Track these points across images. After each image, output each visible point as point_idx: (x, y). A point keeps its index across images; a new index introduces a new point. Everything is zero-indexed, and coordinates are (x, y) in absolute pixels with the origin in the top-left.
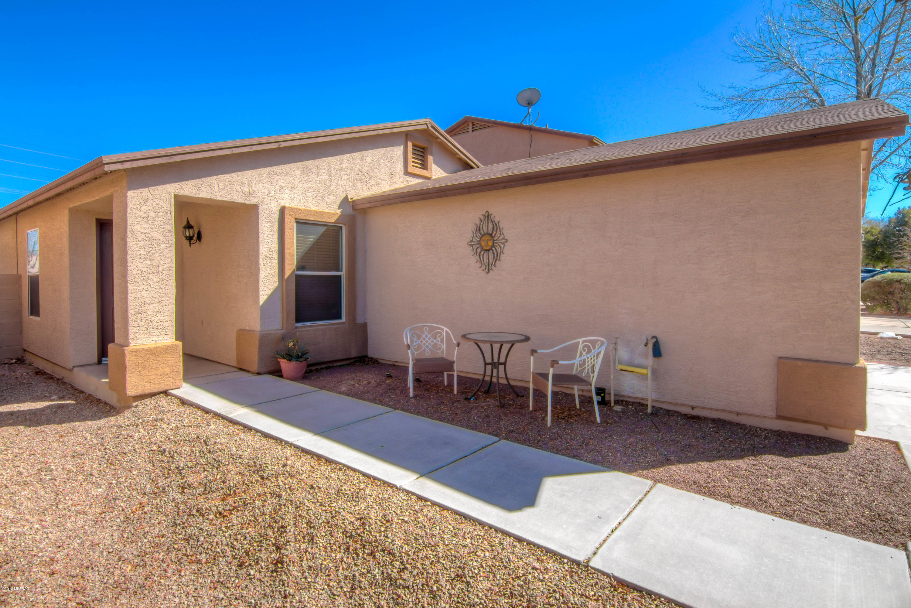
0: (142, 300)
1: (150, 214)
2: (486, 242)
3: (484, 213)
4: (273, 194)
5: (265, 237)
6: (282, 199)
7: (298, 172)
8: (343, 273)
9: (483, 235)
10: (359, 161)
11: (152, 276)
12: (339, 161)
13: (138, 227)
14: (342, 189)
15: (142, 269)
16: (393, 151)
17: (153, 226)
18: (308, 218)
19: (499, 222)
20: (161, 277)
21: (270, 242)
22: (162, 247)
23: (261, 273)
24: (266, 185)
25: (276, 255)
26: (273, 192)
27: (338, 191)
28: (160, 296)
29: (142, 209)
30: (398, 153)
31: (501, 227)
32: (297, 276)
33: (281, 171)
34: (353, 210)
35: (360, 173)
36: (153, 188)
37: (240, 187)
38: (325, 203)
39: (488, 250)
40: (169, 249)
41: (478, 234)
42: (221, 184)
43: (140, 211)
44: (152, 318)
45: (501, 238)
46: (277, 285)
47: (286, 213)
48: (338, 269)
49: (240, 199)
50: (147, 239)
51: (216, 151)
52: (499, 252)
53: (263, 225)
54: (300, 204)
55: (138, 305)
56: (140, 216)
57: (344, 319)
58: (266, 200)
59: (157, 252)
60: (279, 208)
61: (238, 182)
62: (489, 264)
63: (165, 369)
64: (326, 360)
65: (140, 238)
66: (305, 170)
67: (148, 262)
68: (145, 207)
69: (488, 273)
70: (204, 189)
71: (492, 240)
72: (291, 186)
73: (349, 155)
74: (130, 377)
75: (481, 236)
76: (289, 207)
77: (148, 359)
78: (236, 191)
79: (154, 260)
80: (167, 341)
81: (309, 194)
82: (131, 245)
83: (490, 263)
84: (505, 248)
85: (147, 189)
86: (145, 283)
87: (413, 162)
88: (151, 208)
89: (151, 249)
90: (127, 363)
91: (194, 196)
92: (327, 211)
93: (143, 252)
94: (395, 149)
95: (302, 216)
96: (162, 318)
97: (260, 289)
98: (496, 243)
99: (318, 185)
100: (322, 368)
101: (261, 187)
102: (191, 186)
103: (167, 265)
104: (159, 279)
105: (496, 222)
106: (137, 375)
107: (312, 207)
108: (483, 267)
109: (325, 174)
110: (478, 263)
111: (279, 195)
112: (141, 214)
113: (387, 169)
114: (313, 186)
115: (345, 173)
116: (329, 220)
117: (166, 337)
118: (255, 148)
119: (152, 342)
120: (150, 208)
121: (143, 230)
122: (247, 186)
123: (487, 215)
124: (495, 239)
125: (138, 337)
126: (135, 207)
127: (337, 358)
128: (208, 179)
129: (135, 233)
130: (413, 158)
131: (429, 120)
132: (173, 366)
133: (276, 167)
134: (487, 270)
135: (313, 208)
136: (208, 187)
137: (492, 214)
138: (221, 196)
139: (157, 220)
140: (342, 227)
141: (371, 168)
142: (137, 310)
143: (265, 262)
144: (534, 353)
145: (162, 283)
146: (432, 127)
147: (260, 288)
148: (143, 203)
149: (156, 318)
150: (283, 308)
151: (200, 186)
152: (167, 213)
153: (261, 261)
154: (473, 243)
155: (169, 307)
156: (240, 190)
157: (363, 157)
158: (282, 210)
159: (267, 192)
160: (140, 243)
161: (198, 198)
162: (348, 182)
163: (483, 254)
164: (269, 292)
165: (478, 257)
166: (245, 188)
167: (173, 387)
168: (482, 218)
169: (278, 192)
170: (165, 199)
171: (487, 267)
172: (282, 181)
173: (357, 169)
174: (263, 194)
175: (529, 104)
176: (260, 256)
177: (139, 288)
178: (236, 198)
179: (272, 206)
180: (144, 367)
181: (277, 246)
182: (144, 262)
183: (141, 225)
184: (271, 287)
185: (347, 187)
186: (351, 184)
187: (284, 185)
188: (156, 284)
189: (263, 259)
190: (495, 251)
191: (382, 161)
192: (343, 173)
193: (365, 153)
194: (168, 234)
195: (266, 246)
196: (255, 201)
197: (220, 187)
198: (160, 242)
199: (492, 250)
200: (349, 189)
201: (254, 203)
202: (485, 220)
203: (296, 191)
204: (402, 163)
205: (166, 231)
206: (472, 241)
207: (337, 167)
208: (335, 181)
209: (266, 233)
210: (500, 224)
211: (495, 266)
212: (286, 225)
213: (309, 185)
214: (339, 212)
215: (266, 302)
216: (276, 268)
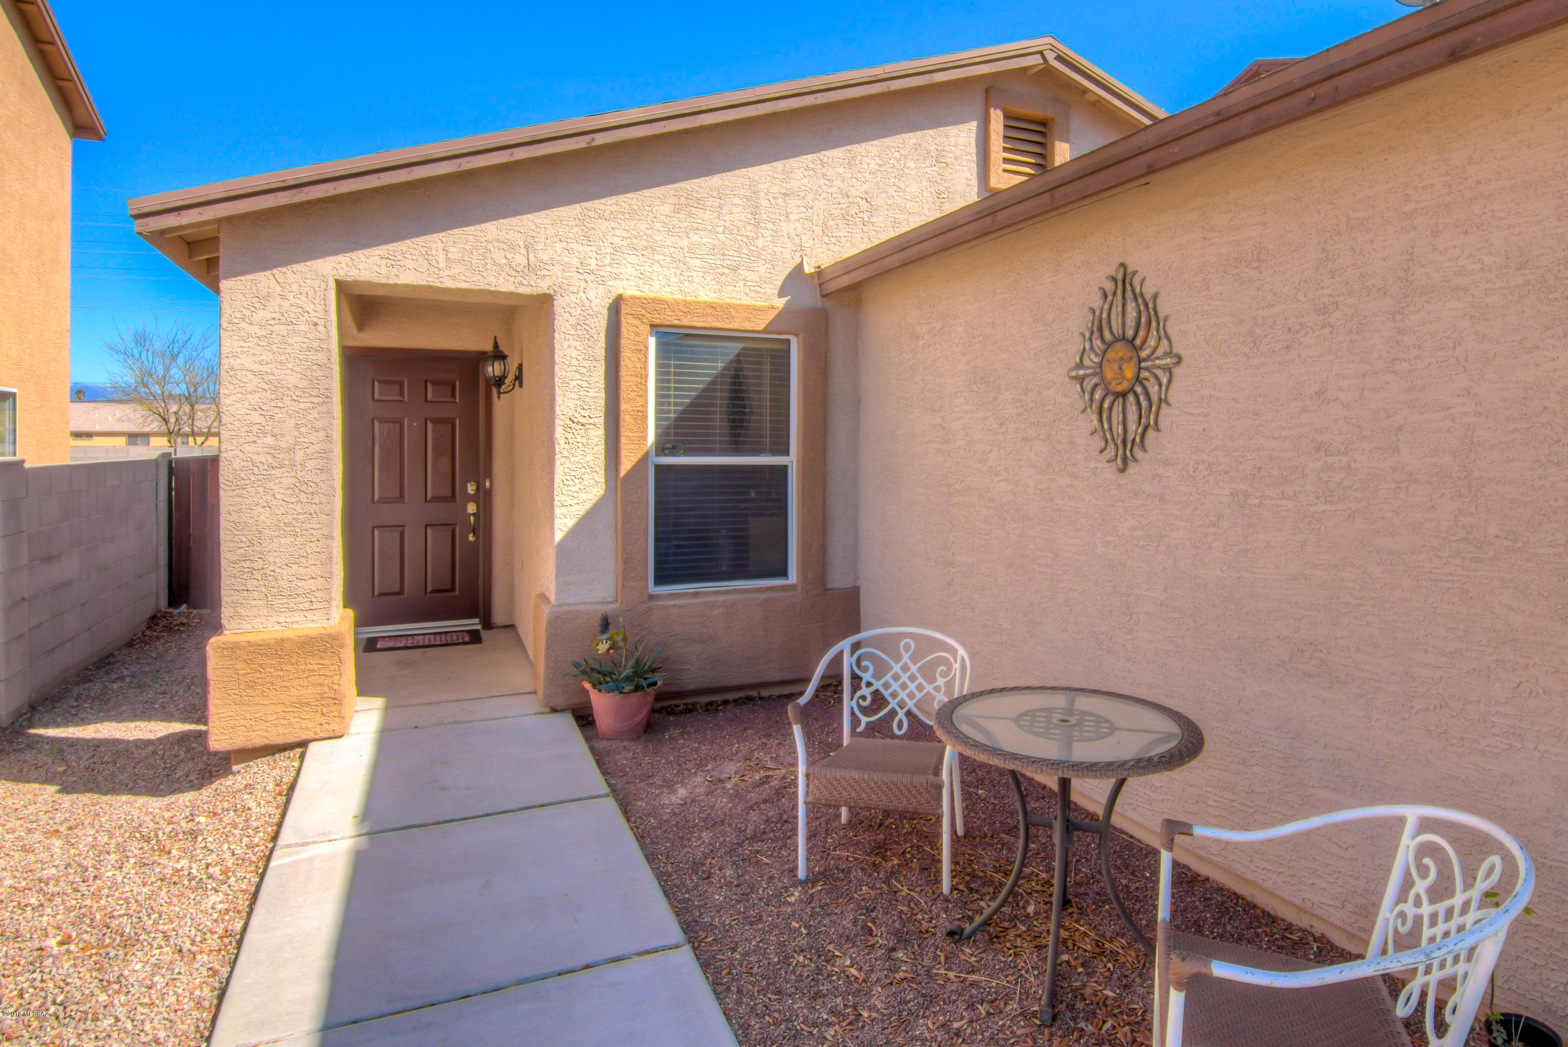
0: (254, 528)
1: (276, 328)
2: (1115, 366)
3: (1111, 271)
4: (593, 267)
5: (570, 374)
6: (617, 277)
7: (666, 209)
8: (792, 460)
9: (1109, 345)
10: (841, 170)
11: (278, 472)
12: (783, 172)
13: (247, 362)
14: (789, 245)
15: (255, 457)
16: (947, 136)
17: (283, 358)
18: (686, 322)
19: (1155, 297)
20: (299, 474)
21: (584, 384)
22: (302, 406)
23: (558, 463)
24: (575, 246)
25: (599, 418)
26: (593, 262)
27: (778, 250)
28: (296, 520)
29: (256, 318)
30: (962, 141)
31: (1161, 315)
32: (659, 469)
33: (615, 208)
34: (825, 296)
35: (844, 200)
36: (284, 269)
37: (502, 253)
38: (741, 284)
39: (1124, 395)
40: (320, 409)
41: (1097, 343)
42: (455, 250)
43: (251, 324)
44: (278, 570)
45: (1160, 352)
46: (602, 492)
47: (623, 312)
48: (786, 453)
49: (505, 284)
50: (266, 387)
51: (415, 169)
52: (1155, 398)
53: (566, 344)
54: (667, 289)
55: (244, 539)
56: (250, 336)
57: (793, 577)
58: (574, 281)
59: (290, 416)
60: (607, 302)
61: (498, 241)
62: (1124, 442)
63: (303, 692)
64: (736, 682)
65: (251, 387)
66: (683, 201)
67: (270, 440)
68: (262, 313)
69: (1122, 470)
70: (410, 264)
71: (1135, 360)
72: (644, 243)
73: (809, 157)
74: (217, 706)
75: (1103, 347)
76: (634, 298)
77: (261, 665)
78: (495, 263)
79: (283, 435)
80: (314, 625)
81: (694, 262)
82: (228, 401)
83: (1130, 437)
84: (1173, 385)
85: (268, 273)
86: (261, 490)
87: (1006, 161)
88: (278, 316)
89: (277, 410)
90: (211, 673)
91: (384, 281)
92: (746, 301)
93: (256, 417)
94: (953, 130)
95: (669, 318)
96: (302, 570)
97: (557, 503)
98: (1147, 369)
99: (721, 237)
100: (725, 703)
101: (559, 250)
102: (377, 259)
103: (316, 447)
104: (294, 480)
105: (1148, 297)
106: (236, 704)
107: (702, 294)
108: (1110, 452)
109: (740, 210)
110: (1097, 437)
111: (609, 269)
112: (253, 330)
113: (925, 183)
114: (705, 240)
115: (798, 203)
116: (748, 326)
117: (310, 615)
118: (521, 154)
119: (277, 627)
120: (274, 315)
121: (257, 367)
122: (523, 251)
123: (1120, 277)
124: (1144, 354)
125: (243, 613)
126: (239, 315)
127: (768, 678)
128: (421, 240)
129: (239, 373)
130: (1006, 150)
131: (1049, 40)
132: (321, 685)
133: (603, 201)
134: (1119, 461)
135: (706, 294)
136: (421, 259)
137: (1135, 273)
138: (453, 278)
139: (291, 341)
140: (788, 341)
141: (877, 184)
142: (242, 551)
143: (569, 436)
144: (1179, 839)
145: (304, 488)
146: (1059, 58)
147: (556, 498)
148: (257, 305)
149: (286, 572)
150: (616, 549)
151: (400, 258)
152: (316, 324)
153: (559, 433)
154: (1081, 372)
155: (319, 544)
156: (505, 261)
157: (854, 158)
158: (616, 308)
159: (575, 262)
160: (249, 396)
161: (396, 285)
162: (808, 224)
163: (1110, 409)
164: (580, 510)
165: (1094, 417)
166: (517, 256)
167: (322, 735)
168: (1109, 287)
169: (608, 260)
170: (311, 293)
171: (1120, 452)
172: (618, 233)
173: (835, 189)
174: (566, 267)
176: (557, 421)
177: (247, 501)
178: (494, 281)
179: (591, 295)
180: (252, 684)
181: (602, 395)
182: (259, 441)
183: (254, 354)
184: (584, 496)
185: (804, 238)
186: (817, 230)
187: (625, 243)
188: (290, 491)
189: (566, 428)
190: (1142, 398)
191: (911, 164)
192: (793, 202)
193: (858, 149)
194: (319, 373)
195: (574, 396)
196: (542, 286)
197: (450, 256)
198: (298, 393)
199: (1136, 394)
200: (811, 243)
201: (540, 291)
202: (1115, 294)
203: (657, 257)
204: (974, 165)
205: (315, 367)
206: (1080, 365)
207: (775, 189)
208: (769, 225)
209: (575, 362)
210: (1159, 302)
211: (1142, 445)
212: (623, 342)
213: (695, 238)
214: (780, 303)
215: (573, 533)
216: (601, 449)
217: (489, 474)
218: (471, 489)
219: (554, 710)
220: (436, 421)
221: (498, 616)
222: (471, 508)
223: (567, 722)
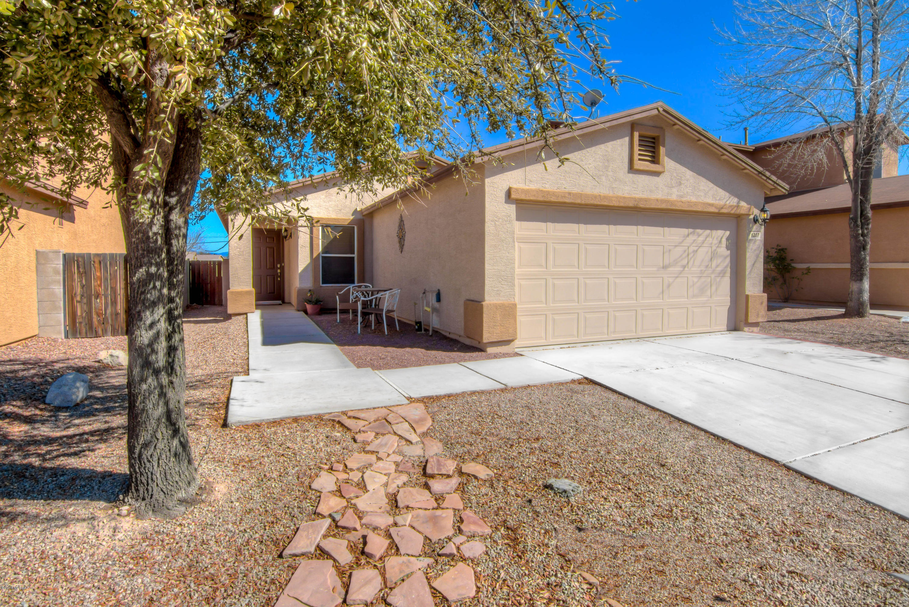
0: (236, 268)
1: (240, 226)
3: (400, 215)
5: (301, 235)
6: (312, 213)
7: (324, 197)
8: (355, 256)
11: (240, 257)
14: (353, 204)
15: (236, 253)
18: (329, 223)
21: (305, 238)
22: (245, 242)
23: (299, 255)
25: (309, 246)
27: (351, 205)
28: (244, 266)
31: (404, 224)
32: (323, 257)
33: (311, 197)
34: (363, 216)
38: (342, 213)
39: (401, 239)
40: (249, 243)
43: (235, 225)
46: (309, 261)
47: (314, 221)
48: (354, 253)
53: (300, 228)
54: (324, 215)
55: (234, 270)
57: (356, 284)
59: (243, 244)
63: (246, 302)
65: (235, 238)
66: (328, 195)
67: (239, 250)
68: (237, 223)
69: (401, 253)
72: (318, 205)
74: (229, 305)
76: (316, 217)
77: (239, 297)
79: (241, 249)
80: (248, 289)
81: (330, 209)
84: (405, 237)
86: (237, 260)
89: (240, 243)
90: (228, 297)
92: (343, 218)
93: (236, 245)
95: (325, 222)
98: (403, 234)
99: (337, 203)
103: (248, 252)
104: (244, 258)
106: (234, 303)
108: (400, 250)
109: (342, 196)
110: (399, 247)
112: (235, 227)
114: (333, 204)
115: (357, 193)
116: (344, 223)
117: (248, 287)
119: (241, 289)
120: (239, 223)
123: (401, 217)
124: (403, 231)
125: (234, 286)
132: (250, 301)
135: (333, 216)
139: (242, 229)
140: (354, 227)
142: (233, 273)
143: (302, 249)
145: (245, 260)
147: (299, 265)
148: (236, 221)
150: (313, 276)
153: (299, 248)
155: (249, 272)
160: (234, 240)
162: (359, 199)
164: (304, 266)
165: (399, 243)
167: (250, 313)
172: (312, 202)
175: (592, 104)
176: (299, 246)
177: (234, 262)
180: (236, 300)
181: (309, 240)
182: (237, 250)
184: (305, 262)
187: (314, 205)
188: (243, 260)
192: (355, 193)
195: (303, 241)
203: (322, 208)
206: (397, 233)
208: (349, 199)
210: (404, 222)
211: (403, 248)
212: (314, 228)
213: (331, 203)
214: (352, 218)
215: (303, 271)
216: (309, 252)
217: (283, 262)
218: (279, 266)
219: (299, 311)
220: (269, 248)
221: (286, 300)
222: (279, 271)
223: (302, 313)
